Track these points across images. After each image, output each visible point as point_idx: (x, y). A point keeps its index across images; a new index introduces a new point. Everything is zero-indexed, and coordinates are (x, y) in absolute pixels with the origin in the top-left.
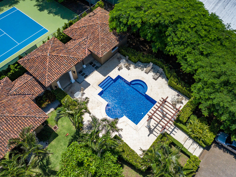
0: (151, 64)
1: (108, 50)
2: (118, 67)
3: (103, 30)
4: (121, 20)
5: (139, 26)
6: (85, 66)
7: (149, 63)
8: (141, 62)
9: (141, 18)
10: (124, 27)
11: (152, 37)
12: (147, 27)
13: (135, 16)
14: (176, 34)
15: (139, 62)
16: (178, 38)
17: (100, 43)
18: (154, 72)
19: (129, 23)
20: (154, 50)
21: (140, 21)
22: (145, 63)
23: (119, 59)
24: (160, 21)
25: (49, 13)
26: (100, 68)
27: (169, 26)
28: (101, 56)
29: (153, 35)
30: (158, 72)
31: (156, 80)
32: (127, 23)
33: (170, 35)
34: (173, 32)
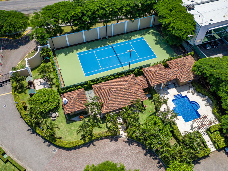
0: (207, 97)
1: (186, 80)
2: (188, 91)
3: (188, 69)
4: (200, 69)
5: (208, 75)
6: (170, 83)
7: (206, 96)
8: (202, 93)
9: (211, 72)
10: (200, 73)
11: (213, 83)
12: (212, 77)
13: (208, 70)
14: (226, 87)
15: (200, 93)
16: (226, 89)
17: (184, 75)
18: (207, 102)
19: (203, 72)
20: (211, 90)
21: (210, 73)
22: (204, 95)
23: (190, 87)
24: (220, 77)
25: (160, 47)
26: (177, 88)
27: (224, 82)
28: (181, 82)
29: (214, 82)
30: (209, 103)
31: (206, 106)
32: (202, 71)
33: (222, 86)
34: (225, 85)
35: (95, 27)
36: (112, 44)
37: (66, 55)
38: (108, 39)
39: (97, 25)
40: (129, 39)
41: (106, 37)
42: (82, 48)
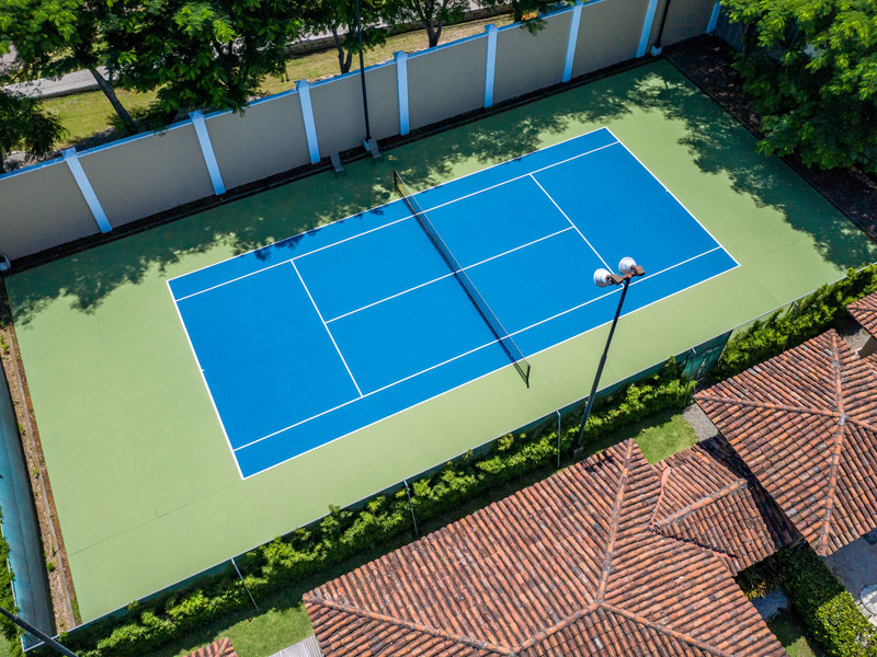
25: (737, 188)
35: (286, 86)
36: (410, 191)
37: (87, 302)
38: (382, 160)
39: (295, 68)
40: (520, 148)
41: (362, 149)
42: (202, 242)
